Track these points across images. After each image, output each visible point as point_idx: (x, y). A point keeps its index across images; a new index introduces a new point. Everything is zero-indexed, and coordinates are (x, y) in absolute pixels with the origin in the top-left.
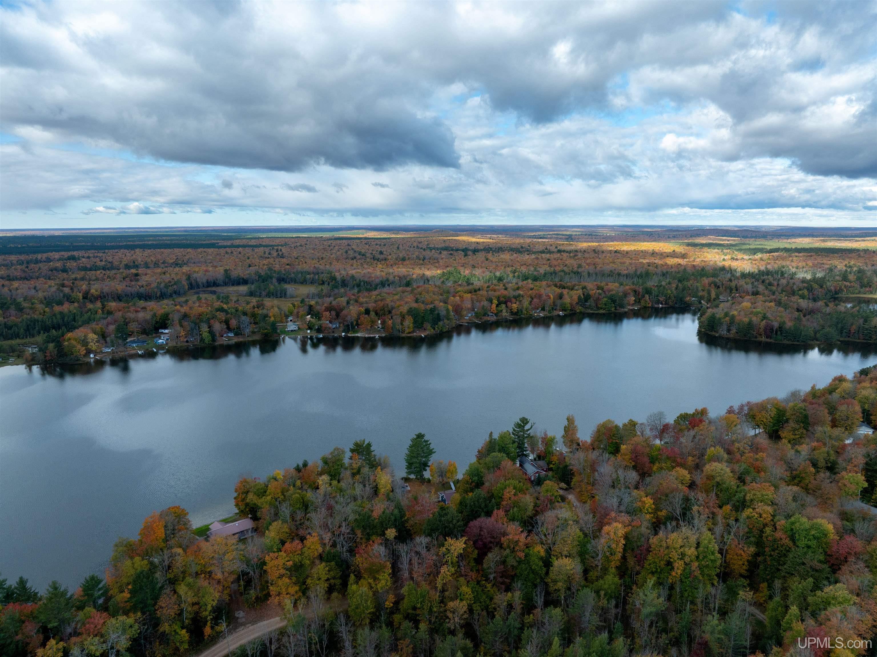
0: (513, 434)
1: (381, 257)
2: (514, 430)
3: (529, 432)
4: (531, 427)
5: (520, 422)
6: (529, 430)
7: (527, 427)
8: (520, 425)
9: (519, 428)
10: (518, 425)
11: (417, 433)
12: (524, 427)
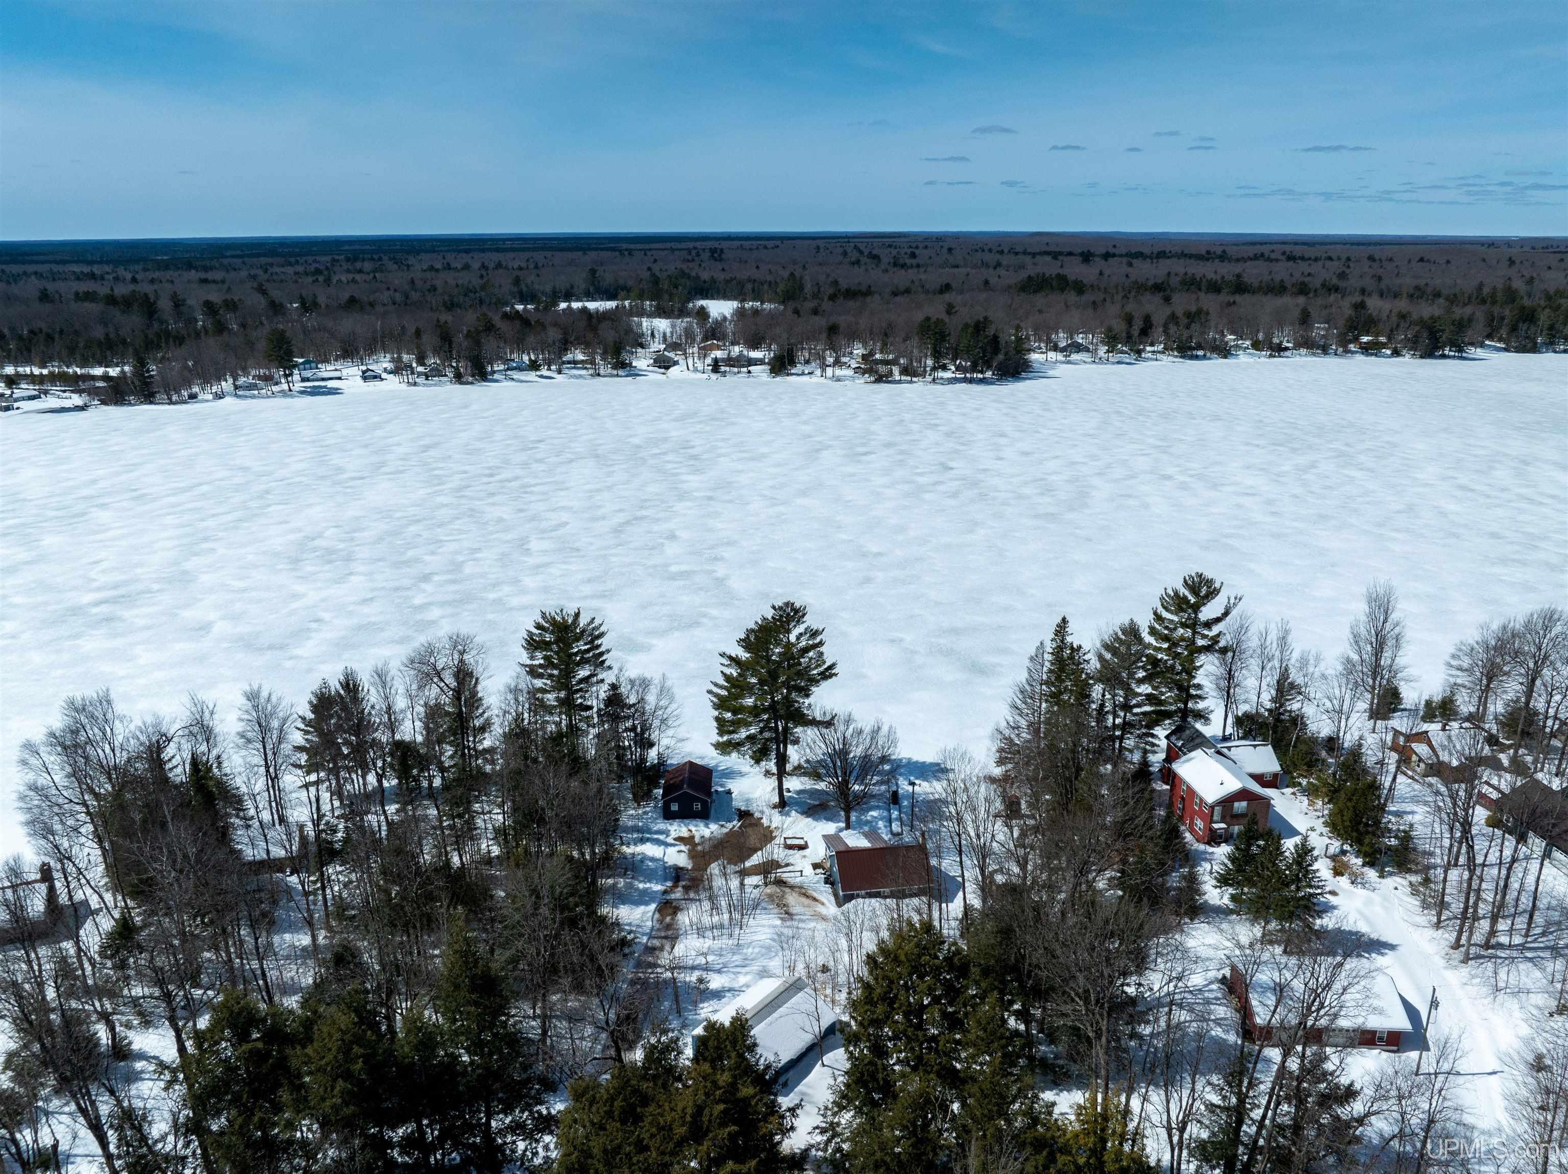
0: (1153, 631)
1: (914, 262)
2: (1158, 618)
3: (1215, 630)
4: (1226, 614)
5: (1184, 591)
6: (1218, 620)
7: (1208, 612)
8: (1185, 599)
9: (1180, 609)
10: (1178, 603)
11: (779, 603)
12: (1196, 608)
